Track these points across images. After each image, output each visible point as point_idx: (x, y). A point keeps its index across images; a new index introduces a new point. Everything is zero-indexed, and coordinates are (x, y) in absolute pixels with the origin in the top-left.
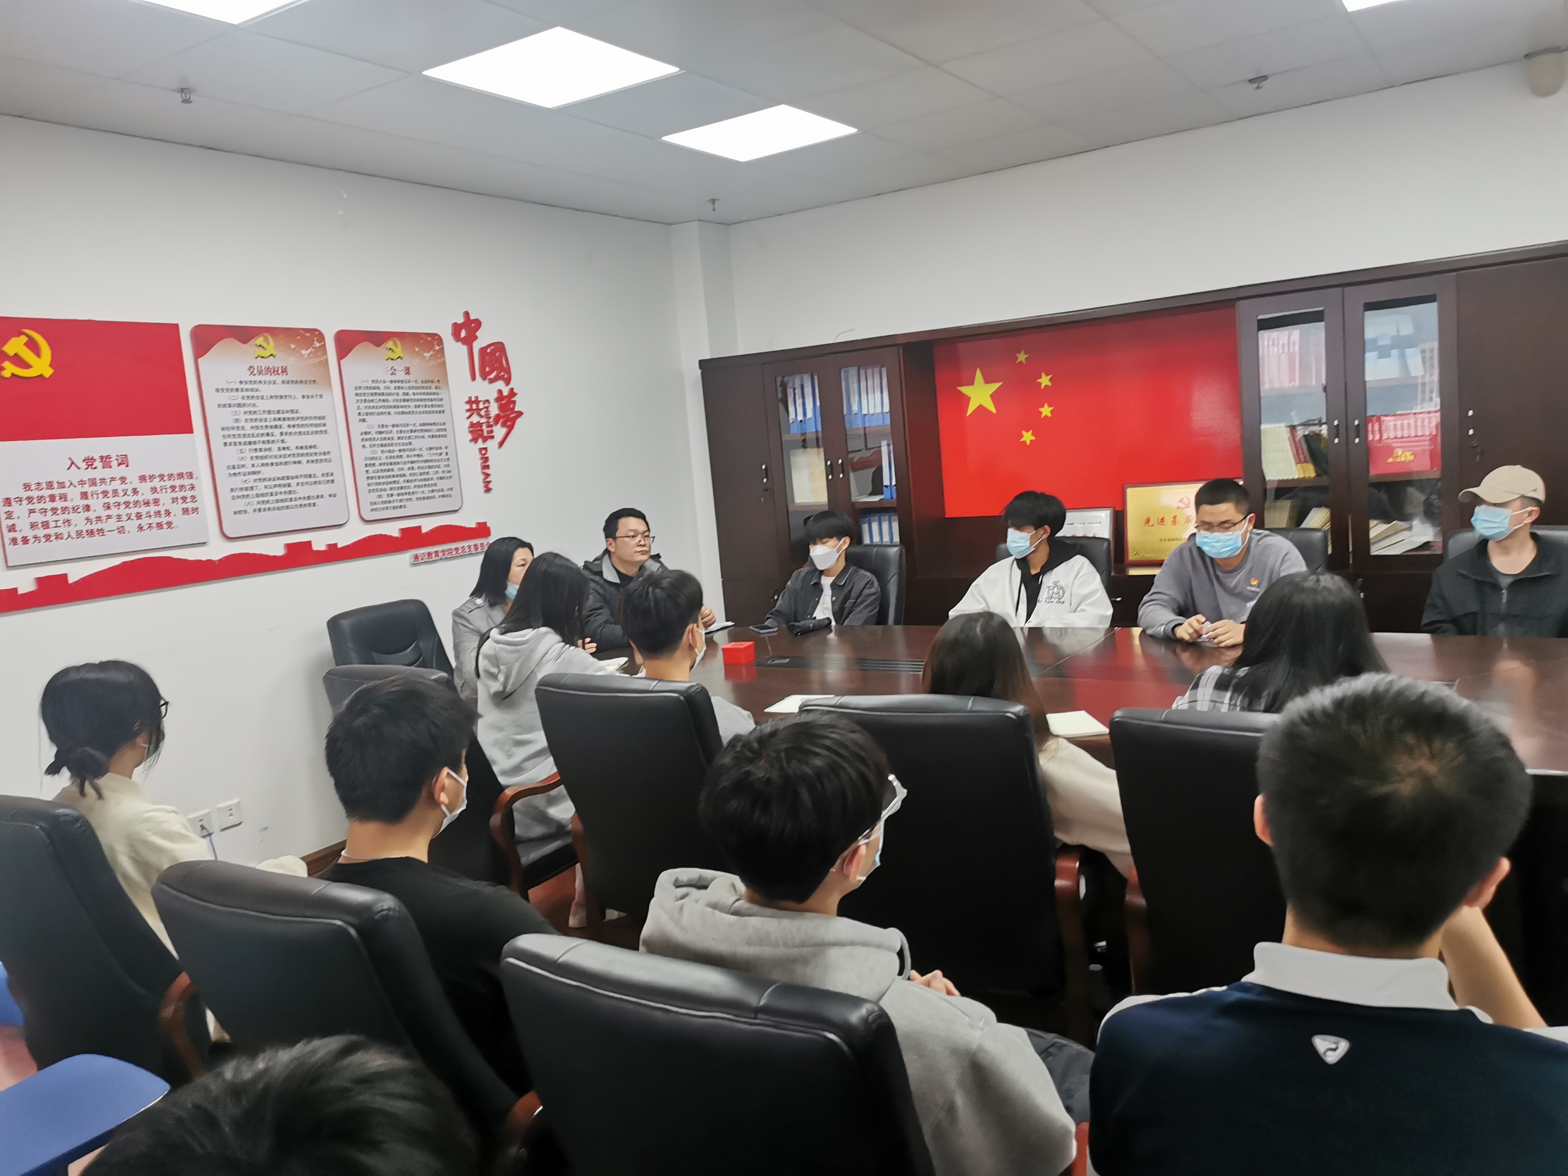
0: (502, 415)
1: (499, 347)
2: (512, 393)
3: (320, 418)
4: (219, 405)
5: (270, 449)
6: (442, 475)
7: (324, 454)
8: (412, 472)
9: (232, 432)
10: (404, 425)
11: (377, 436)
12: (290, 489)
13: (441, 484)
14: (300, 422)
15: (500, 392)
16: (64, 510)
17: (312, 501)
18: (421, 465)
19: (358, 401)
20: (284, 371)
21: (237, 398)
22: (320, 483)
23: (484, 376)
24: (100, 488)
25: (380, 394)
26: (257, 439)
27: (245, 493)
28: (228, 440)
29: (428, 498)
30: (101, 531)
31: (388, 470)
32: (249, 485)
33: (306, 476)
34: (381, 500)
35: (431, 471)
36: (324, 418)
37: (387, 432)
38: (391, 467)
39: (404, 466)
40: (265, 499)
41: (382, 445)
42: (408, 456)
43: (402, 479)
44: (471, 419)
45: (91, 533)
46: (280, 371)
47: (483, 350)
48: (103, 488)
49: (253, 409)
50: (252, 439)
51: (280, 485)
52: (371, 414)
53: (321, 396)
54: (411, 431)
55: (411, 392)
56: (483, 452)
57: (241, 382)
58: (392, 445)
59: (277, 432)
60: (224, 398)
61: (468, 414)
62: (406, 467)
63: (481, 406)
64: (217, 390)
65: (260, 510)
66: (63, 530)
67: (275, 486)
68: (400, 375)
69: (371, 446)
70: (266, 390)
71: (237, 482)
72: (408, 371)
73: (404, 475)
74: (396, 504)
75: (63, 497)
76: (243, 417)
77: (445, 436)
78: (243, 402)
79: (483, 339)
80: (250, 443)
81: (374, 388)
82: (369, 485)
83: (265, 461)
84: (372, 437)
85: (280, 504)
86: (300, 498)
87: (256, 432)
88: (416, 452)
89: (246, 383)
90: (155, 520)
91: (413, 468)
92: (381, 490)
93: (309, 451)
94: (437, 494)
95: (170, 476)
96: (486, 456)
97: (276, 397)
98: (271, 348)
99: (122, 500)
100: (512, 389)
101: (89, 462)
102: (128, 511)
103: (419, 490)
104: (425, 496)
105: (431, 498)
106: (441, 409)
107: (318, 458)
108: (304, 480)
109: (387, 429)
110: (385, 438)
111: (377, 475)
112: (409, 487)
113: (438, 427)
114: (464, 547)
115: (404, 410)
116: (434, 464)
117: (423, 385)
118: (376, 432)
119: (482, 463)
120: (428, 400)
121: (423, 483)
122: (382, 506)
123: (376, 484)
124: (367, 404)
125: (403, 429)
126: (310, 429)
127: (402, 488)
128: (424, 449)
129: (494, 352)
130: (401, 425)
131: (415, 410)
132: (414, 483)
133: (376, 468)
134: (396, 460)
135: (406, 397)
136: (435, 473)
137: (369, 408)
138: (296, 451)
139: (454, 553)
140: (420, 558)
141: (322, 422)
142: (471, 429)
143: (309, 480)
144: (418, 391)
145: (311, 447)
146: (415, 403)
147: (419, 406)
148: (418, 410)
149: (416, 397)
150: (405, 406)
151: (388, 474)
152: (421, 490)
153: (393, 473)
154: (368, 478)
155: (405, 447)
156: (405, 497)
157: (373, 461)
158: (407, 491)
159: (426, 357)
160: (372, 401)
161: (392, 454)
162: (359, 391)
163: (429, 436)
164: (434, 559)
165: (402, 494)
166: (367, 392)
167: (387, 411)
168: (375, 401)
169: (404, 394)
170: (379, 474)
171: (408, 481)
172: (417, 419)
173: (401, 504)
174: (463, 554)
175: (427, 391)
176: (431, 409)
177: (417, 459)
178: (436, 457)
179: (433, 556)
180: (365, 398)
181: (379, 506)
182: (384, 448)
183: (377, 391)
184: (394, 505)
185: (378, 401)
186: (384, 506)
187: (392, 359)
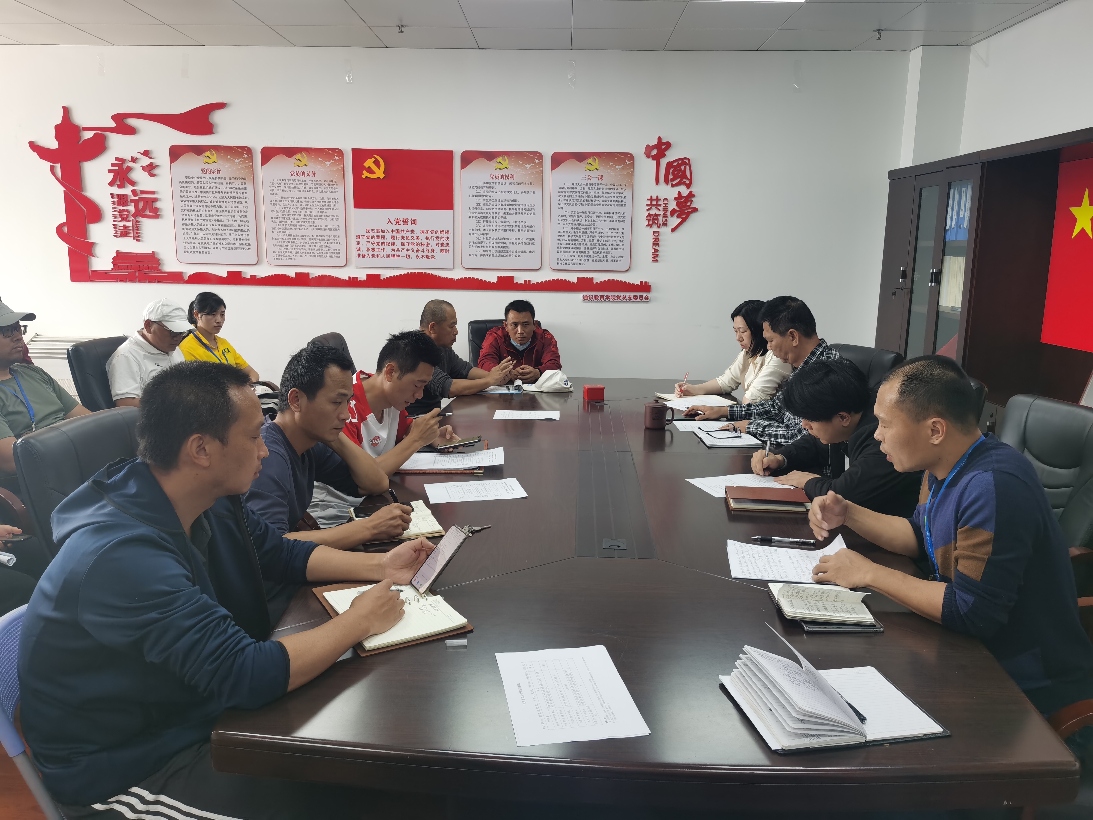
3: (531, 205)
4: (469, 196)
5: (496, 222)
6: (616, 247)
7: (531, 226)
8: (592, 243)
9: (475, 211)
10: (591, 213)
11: (569, 218)
12: (504, 245)
13: (614, 253)
14: (518, 207)
15: (679, 193)
16: (383, 243)
17: (517, 254)
18: (600, 239)
19: (559, 196)
20: (512, 177)
21: (481, 192)
22: (525, 243)
23: (666, 181)
24: (400, 235)
25: (576, 192)
26: (489, 215)
27: (477, 245)
28: (472, 215)
29: (601, 261)
30: (398, 256)
31: (575, 240)
32: (480, 241)
33: (516, 239)
34: (565, 258)
35: (607, 243)
36: (534, 205)
37: (578, 216)
38: (576, 238)
39: (587, 239)
40: (489, 249)
41: (572, 224)
42: (591, 232)
43: (583, 247)
45: (393, 256)
46: (509, 177)
47: (669, 165)
48: (403, 234)
49: (489, 198)
50: (486, 215)
51: (499, 243)
52: (568, 204)
53: (534, 192)
54: (597, 217)
55: (600, 191)
57: (484, 183)
58: (580, 224)
59: (502, 212)
60: (473, 192)
64: (470, 187)
65: (484, 255)
66: (381, 253)
67: (496, 242)
68: (595, 180)
69: (564, 224)
70: (498, 188)
71: (473, 238)
72: (601, 178)
73: (586, 244)
74: (576, 262)
75: (383, 237)
76: (482, 203)
77: (624, 222)
78: (483, 194)
80: (484, 217)
81: (573, 188)
82: (558, 248)
83: (491, 228)
84: (566, 218)
85: (497, 253)
86: (510, 251)
87: (489, 211)
88: (598, 231)
89: (487, 183)
90: (425, 254)
91: (593, 241)
92: (567, 252)
93: (521, 224)
94: (609, 259)
95: (437, 232)
97: (505, 192)
98: (506, 163)
99: (410, 241)
101: (397, 221)
102: (413, 247)
103: (595, 255)
104: (600, 259)
105: (604, 260)
106: (623, 203)
107: (526, 229)
108: (514, 241)
109: (578, 214)
110: (575, 220)
111: (565, 242)
112: (588, 252)
113: (619, 215)
114: (625, 296)
115: (594, 203)
116: (611, 239)
117: (611, 187)
118: (569, 216)
119: (653, 242)
120: (614, 197)
121: (600, 251)
122: (566, 262)
123: (564, 248)
124: (566, 198)
125: (590, 215)
126: (524, 212)
127: (582, 252)
128: (605, 228)
129: (679, 165)
130: (589, 212)
131: (602, 203)
132: (593, 250)
133: (565, 238)
134: (581, 234)
135: (596, 195)
136: (610, 245)
137: (567, 200)
138: (512, 224)
139: (616, 298)
140: (588, 298)
141: (532, 207)
142: (648, 218)
143: (518, 241)
144: (607, 191)
145: (522, 222)
146: (603, 199)
147: (606, 201)
148: (604, 203)
149: (605, 195)
150: (595, 201)
151: (574, 242)
152: (597, 255)
153: (578, 242)
154: (558, 243)
155: (590, 227)
156: (584, 258)
157: (564, 234)
158: (586, 254)
159: (617, 169)
160: (570, 196)
161: (579, 230)
162: (561, 190)
163: (610, 221)
164: (600, 300)
165: (582, 256)
166: (567, 190)
167: (580, 203)
168: (572, 196)
169: (595, 193)
170: (567, 242)
171: (588, 248)
172: (603, 209)
173: (580, 262)
174: (624, 301)
175: (614, 191)
176: (615, 203)
177: (597, 234)
178: (614, 235)
179: (599, 298)
180: (565, 194)
181: (563, 262)
182: (573, 226)
183: (575, 190)
184: (574, 262)
185: (574, 196)
186: (567, 262)
187: (590, 170)
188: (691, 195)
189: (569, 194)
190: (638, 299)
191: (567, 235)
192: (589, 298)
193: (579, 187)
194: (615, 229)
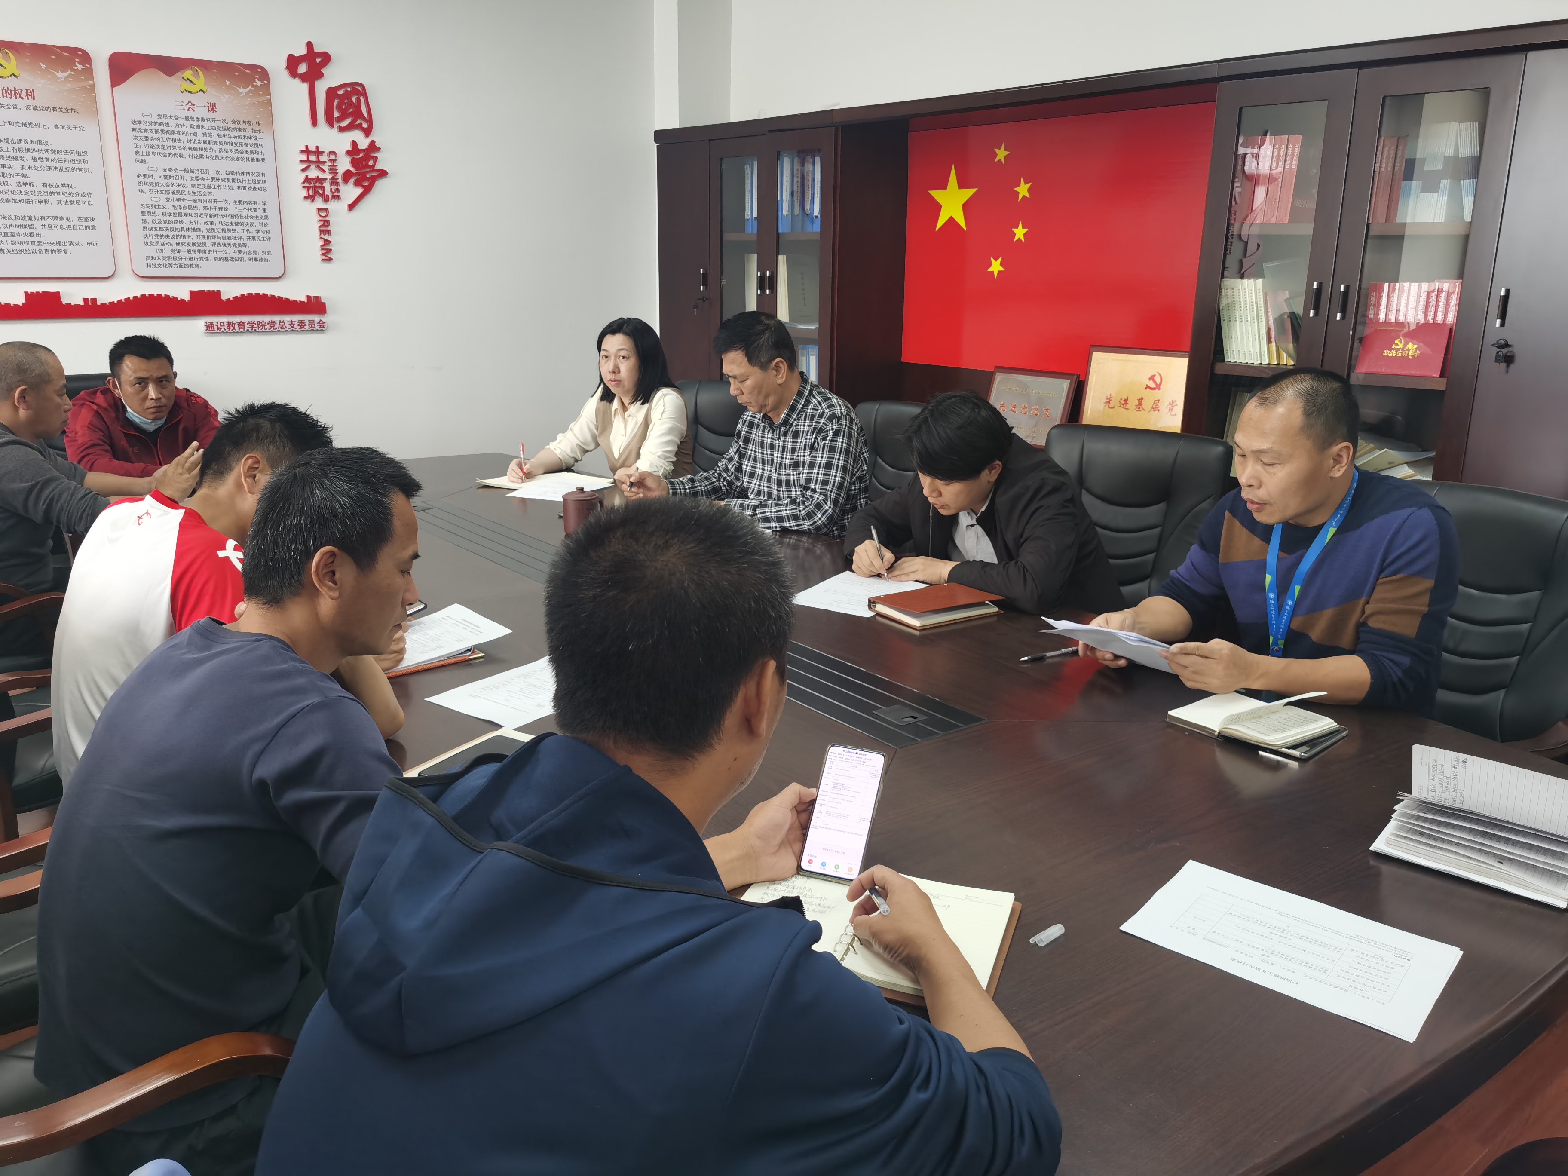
0: (354, 171)
1: (357, 90)
3: (78, 153)
6: (256, 235)
7: (83, 195)
8: (210, 227)
10: (202, 172)
11: (160, 181)
12: (31, 230)
13: (252, 245)
14: (50, 155)
15: (354, 143)
17: (62, 248)
18: (224, 220)
19: (135, 138)
20: (30, 94)
22: (75, 227)
23: (330, 121)
25: (168, 132)
29: (232, 259)
31: (176, 222)
33: (55, 218)
34: (161, 255)
35: (239, 228)
36: (84, 153)
37: (177, 178)
38: (179, 219)
39: (199, 219)
41: (167, 192)
42: (205, 208)
43: (194, 235)
44: (306, 173)
46: (24, 95)
47: (331, 93)
51: (18, 226)
52: (154, 154)
53: (82, 128)
54: (213, 179)
55: (215, 133)
56: (324, 214)
58: (183, 192)
59: (16, 164)
61: (304, 166)
62: (201, 220)
63: (323, 158)
67: (11, 225)
68: (201, 111)
69: (151, 192)
70: (3, 115)
72: (212, 108)
73: (199, 230)
74: (183, 262)
77: (265, 189)
79: (333, 77)
81: (161, 124)
82: (145, 236)
84: (153, 181)
85: (18, 247)
86: (46, 243)
88: (218, 205)
91: (212, 223)
92: (163, 244)
93: (62, 190)
94: (246, 256)
96: (327, 219)
97: (17, 124)
98: (12, 67)
100: (373, 142)
103: (219, 249)
104: (229, 256)
105: (236, 259)
106: (260, 157)
107: (74, 199)
108: (52, 222)
109: (176, 174)
110: (172, 185)
111: (158, 225)
112: (204, 244)
113: (254, 178)
114: (283, 322)
115: (205, 153)
116: (245, 221)
117: (234, 126)
118: (160, 177)
119: (320, 227)
120: (241, 144)
121: (227, 241)
122: (164, 262)
123: (157, 236)
124: (149, 142)
125: (200, 175)
126: (64, 165)
127: (194, 244)
128: (231, 201)
129: (348, 95)
130: (197, 170)
131: (220, 155)
132: (214, 241)
133: (157, 218)
134: (188, 211)
135: (208, 139)
136: (245, 231)
137: (152, 147)
138: (42, 189)
139: (268, 327)
140: (216, 328)
141: (82, 157)
142: (306, 184)
143: (60, 223)
144: (227, 133)
145: (64, 186)
146: (221, 147)
147: (226, 151)
148: (224, 155)
149: (223, 139)
150: (206, 150)
151: (175, 226)
152: (222, 249)
153: (182, 226)
154: (145, 228)
155: (202, 197)
156: (198, 255)
157: (153, 210)
158: (202, 248)
159: (241, 93)
160: (157, 139)
161: (182, 204)
162: (137, 126)
163: (239, 187)
164: (237, 330)
165: (194, 251)
166: (149, 127)
167: (178, 152)
168: (161, 140)
169: (204, 134)
170: (161, 225)
171: (203, 237)
172: (223, 166)
173: (191, 262)
174: (282, 330)
175: (240, 133)
176: (245, 156)
177: (218, 212)
178: (249, 214)
179: (237, 327)
180: (146, 134)
181: (159, 262)
182: (171, 196)
183: (165, 128)
184: (180, 262)
185: (165, 140)
186: (167, 262)
187: (190, 92)
188: (373, 147)
189: (155, 135)
190: (307, 327)
191: (159, 212)
192: (218, 328)
193: (172, 122)
194: (250, 203)
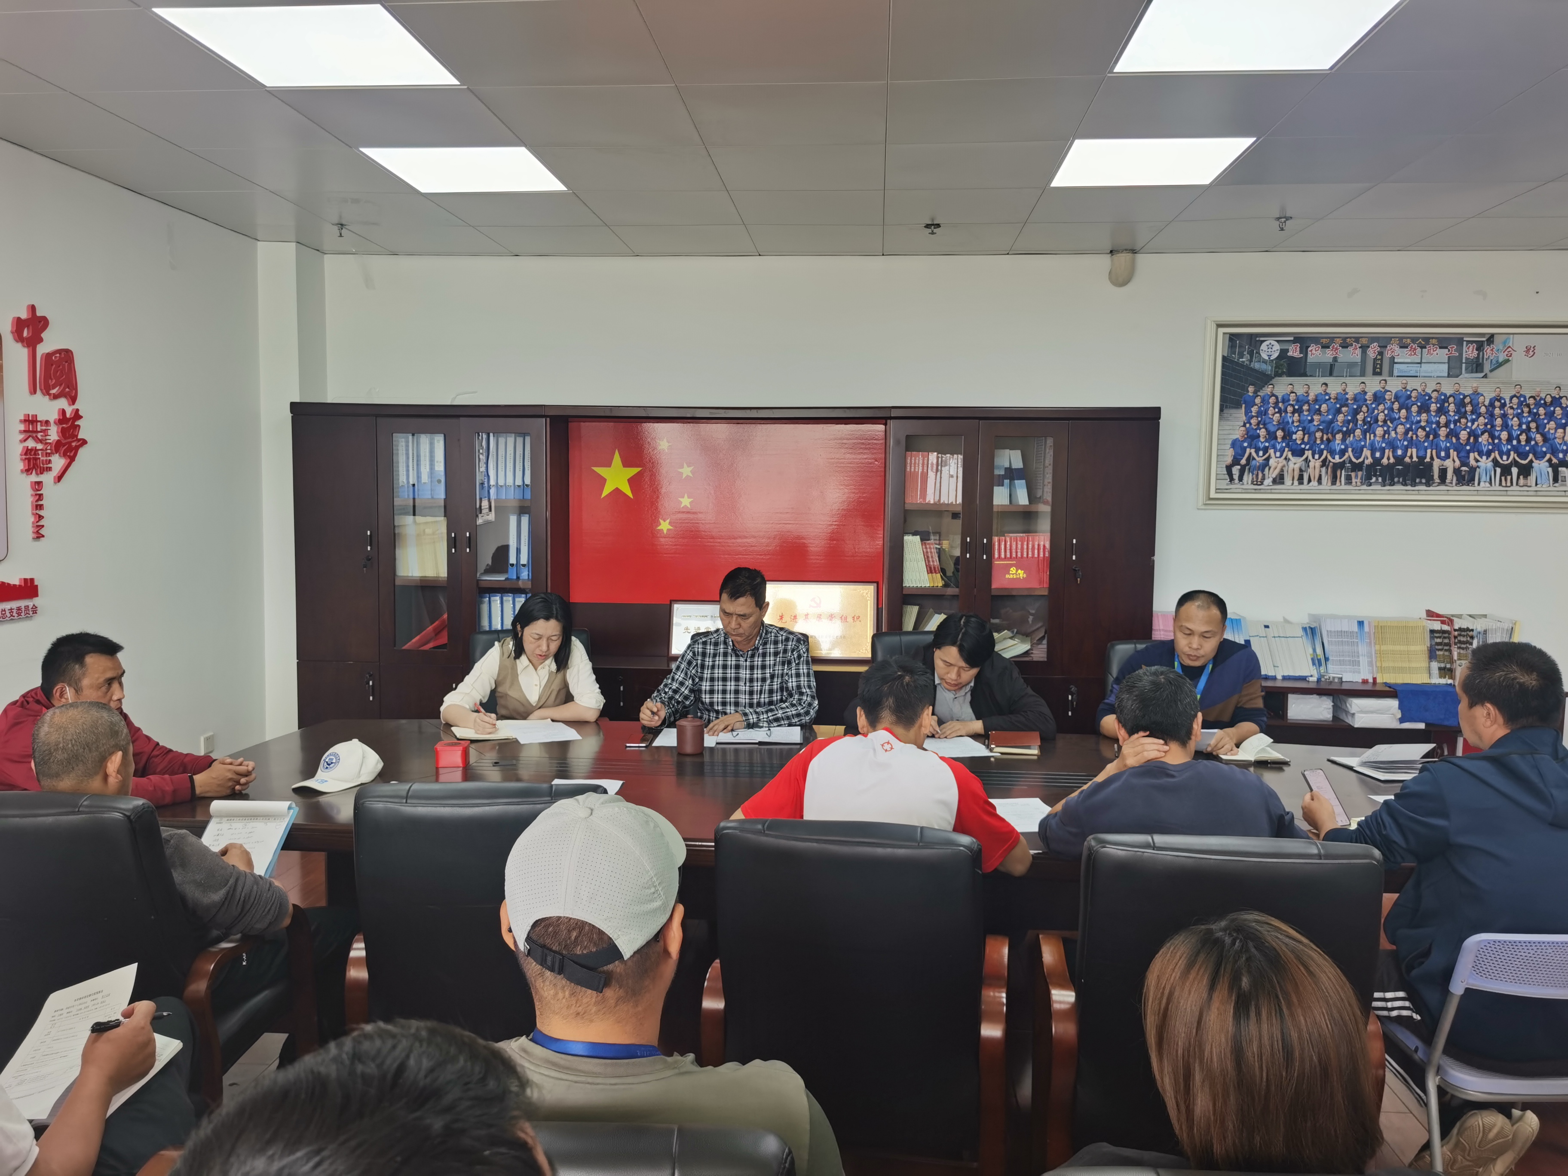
0: (63, 441)
1: (66, 356)
2: (77, 416)
15: (63, 412)
23: (46, 390)
44: (26, 444)
47: (48, 356)
56: (37, 487)
61: (24, 436)
63: (39, 427)
79: (50, 343)
96: (40, 492)
100: (77, 411)
114: (6, 610)
119: (34, 502)
129: (61, 361)
142: (25, 455)
190: (23, 614)
